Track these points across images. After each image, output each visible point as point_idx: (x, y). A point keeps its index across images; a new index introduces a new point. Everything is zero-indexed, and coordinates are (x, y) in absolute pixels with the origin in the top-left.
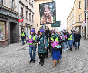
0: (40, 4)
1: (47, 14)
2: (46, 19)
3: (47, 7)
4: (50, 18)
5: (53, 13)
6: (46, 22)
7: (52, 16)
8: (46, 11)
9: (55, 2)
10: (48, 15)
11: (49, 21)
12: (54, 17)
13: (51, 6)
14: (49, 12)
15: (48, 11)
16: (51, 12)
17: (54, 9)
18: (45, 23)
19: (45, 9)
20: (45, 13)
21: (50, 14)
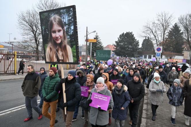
0: (40, 13)
1: (57, 38)
2: (57, 51)
3: (57, 20)
5: (71, 36)
6: (57, 57)
7: (68, 43)
9: (74, 7)
10: (59, 41)
11: (63, 55)
12: (75, 46)
13: (66, 19)
15: (59, 31)
16: (65, 34)
17: (72, 28)
18: (55, 60)
20: (54, 35)
21: (65, 38)
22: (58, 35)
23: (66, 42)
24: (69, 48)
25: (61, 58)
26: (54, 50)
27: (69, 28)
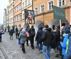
22: (30, 16)
23: (32, 18)
24: (33, 20)
25: (30, 22)
26: (29, 20)
27: (33, 15)
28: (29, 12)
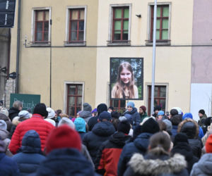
0: (111, 59)
1: (125, 79)
2: (124, 89)
3: (127, 66)
4: (132, 87)
5: (138, 79)
8: (123, 74)
9: (142, 59)
10: (127, 82)
11: (129, 93)
12: (141, 87)
13: (135, 66)
14: (130, 76)
15: (128, 74)
16: (134, 77)
17: (140, 73)
18: (121, 97)
19: (121, 69)
20: (122, 77)
21: (132, 80)
23: (133, 83)
25: (127, 95)
26: (121, 88)
28: (123, 63)
